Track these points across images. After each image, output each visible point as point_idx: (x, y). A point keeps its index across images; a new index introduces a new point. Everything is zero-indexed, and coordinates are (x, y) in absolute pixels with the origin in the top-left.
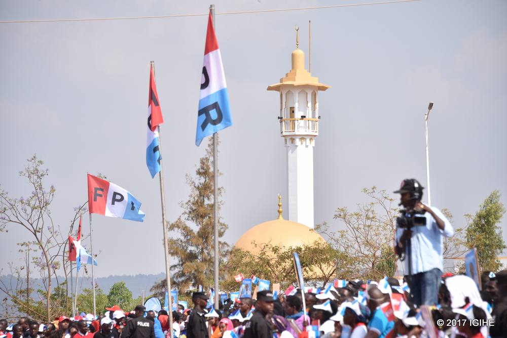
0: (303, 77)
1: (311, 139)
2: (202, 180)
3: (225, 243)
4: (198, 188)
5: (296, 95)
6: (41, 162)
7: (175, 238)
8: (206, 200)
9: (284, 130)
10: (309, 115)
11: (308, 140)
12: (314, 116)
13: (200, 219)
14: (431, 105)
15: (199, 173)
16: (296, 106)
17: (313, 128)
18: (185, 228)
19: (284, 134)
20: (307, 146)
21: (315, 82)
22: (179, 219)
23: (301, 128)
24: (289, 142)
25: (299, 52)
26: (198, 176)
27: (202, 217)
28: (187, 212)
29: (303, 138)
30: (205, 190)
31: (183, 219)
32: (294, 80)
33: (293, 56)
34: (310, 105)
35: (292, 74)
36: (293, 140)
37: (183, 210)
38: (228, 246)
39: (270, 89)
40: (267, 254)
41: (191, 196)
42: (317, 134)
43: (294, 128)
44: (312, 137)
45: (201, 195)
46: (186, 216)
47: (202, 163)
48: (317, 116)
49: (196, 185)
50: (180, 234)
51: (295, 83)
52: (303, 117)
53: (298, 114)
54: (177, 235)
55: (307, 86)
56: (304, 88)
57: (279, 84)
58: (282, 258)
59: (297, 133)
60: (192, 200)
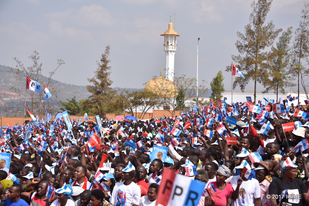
0: (172, 32)
1: (174, 52)
2: (103, 63)
3: (111, 88)
4: (101, 66)
5: (169, 38)
6: (38, 53)
7: (91, 86)
8: (104, 71)
9: (165, 49)
10: (173, 44)
11: (173, 52)
12: (175, 44)
13: (101, 78)
14: (199, 39)
15: (102, 60)
16: (169, 41)
17: (175, 48)
18: (95, 82)
19: (165, 50)
20: (172, 54)
21: (176, 33)
22: (93, 78)
23: (170, 48)
24: (167, 52)
25: (171, 24)
26: (101, 61)
27: (102, 77)
28: (97, 75)
29: (171, 51)
30: (104, 67)
31: (95, 78)
32: (169, 33)
33: (169, 25)
34: (174, 41)
35: (168, 31)
36: (168, 52)
37: (95, 75)
38: (112, 89)
39: (161, 35)
40: (123, 93)
41: (98, 69)
42: (176, 50)
43: (168, 48)
44: (174, 51)
45: (102, 69)
46: (96, 77)
47: (103, 56)
48: (176, 45)
49: (101, 65)
50: (93, 84)
51: (169, 34)
52: (171, 45)
53: (170, 44)
54: (92, 84)
55: (173, 35)
56: (172, 35)
57: (164, 34)
58: (130, 95)
59: (169, 50)
60: (98, 71)
